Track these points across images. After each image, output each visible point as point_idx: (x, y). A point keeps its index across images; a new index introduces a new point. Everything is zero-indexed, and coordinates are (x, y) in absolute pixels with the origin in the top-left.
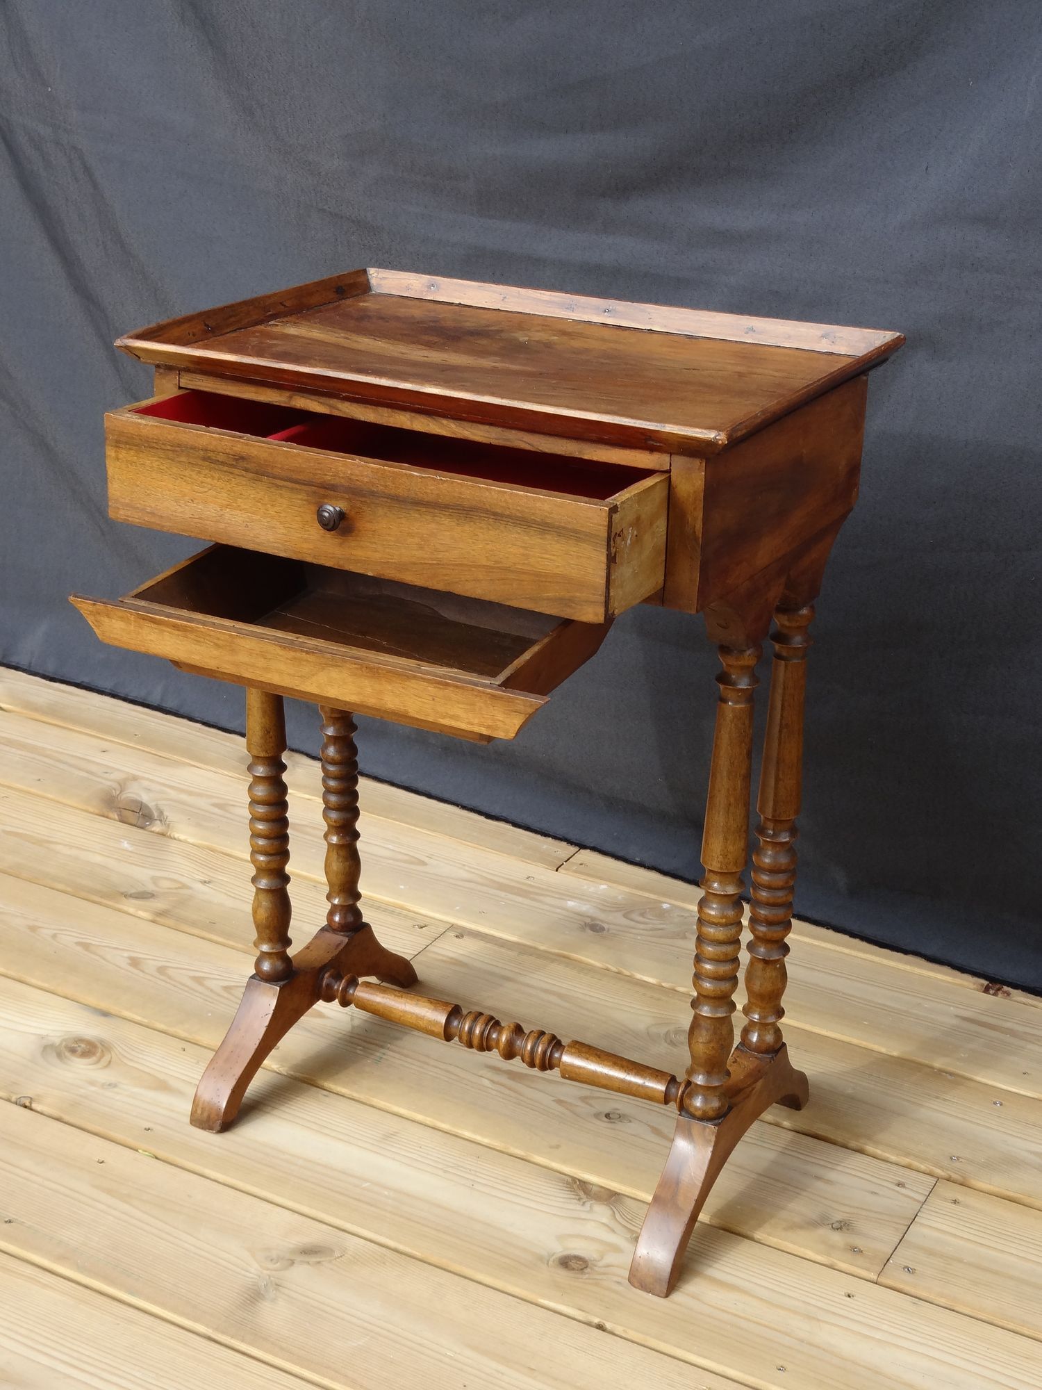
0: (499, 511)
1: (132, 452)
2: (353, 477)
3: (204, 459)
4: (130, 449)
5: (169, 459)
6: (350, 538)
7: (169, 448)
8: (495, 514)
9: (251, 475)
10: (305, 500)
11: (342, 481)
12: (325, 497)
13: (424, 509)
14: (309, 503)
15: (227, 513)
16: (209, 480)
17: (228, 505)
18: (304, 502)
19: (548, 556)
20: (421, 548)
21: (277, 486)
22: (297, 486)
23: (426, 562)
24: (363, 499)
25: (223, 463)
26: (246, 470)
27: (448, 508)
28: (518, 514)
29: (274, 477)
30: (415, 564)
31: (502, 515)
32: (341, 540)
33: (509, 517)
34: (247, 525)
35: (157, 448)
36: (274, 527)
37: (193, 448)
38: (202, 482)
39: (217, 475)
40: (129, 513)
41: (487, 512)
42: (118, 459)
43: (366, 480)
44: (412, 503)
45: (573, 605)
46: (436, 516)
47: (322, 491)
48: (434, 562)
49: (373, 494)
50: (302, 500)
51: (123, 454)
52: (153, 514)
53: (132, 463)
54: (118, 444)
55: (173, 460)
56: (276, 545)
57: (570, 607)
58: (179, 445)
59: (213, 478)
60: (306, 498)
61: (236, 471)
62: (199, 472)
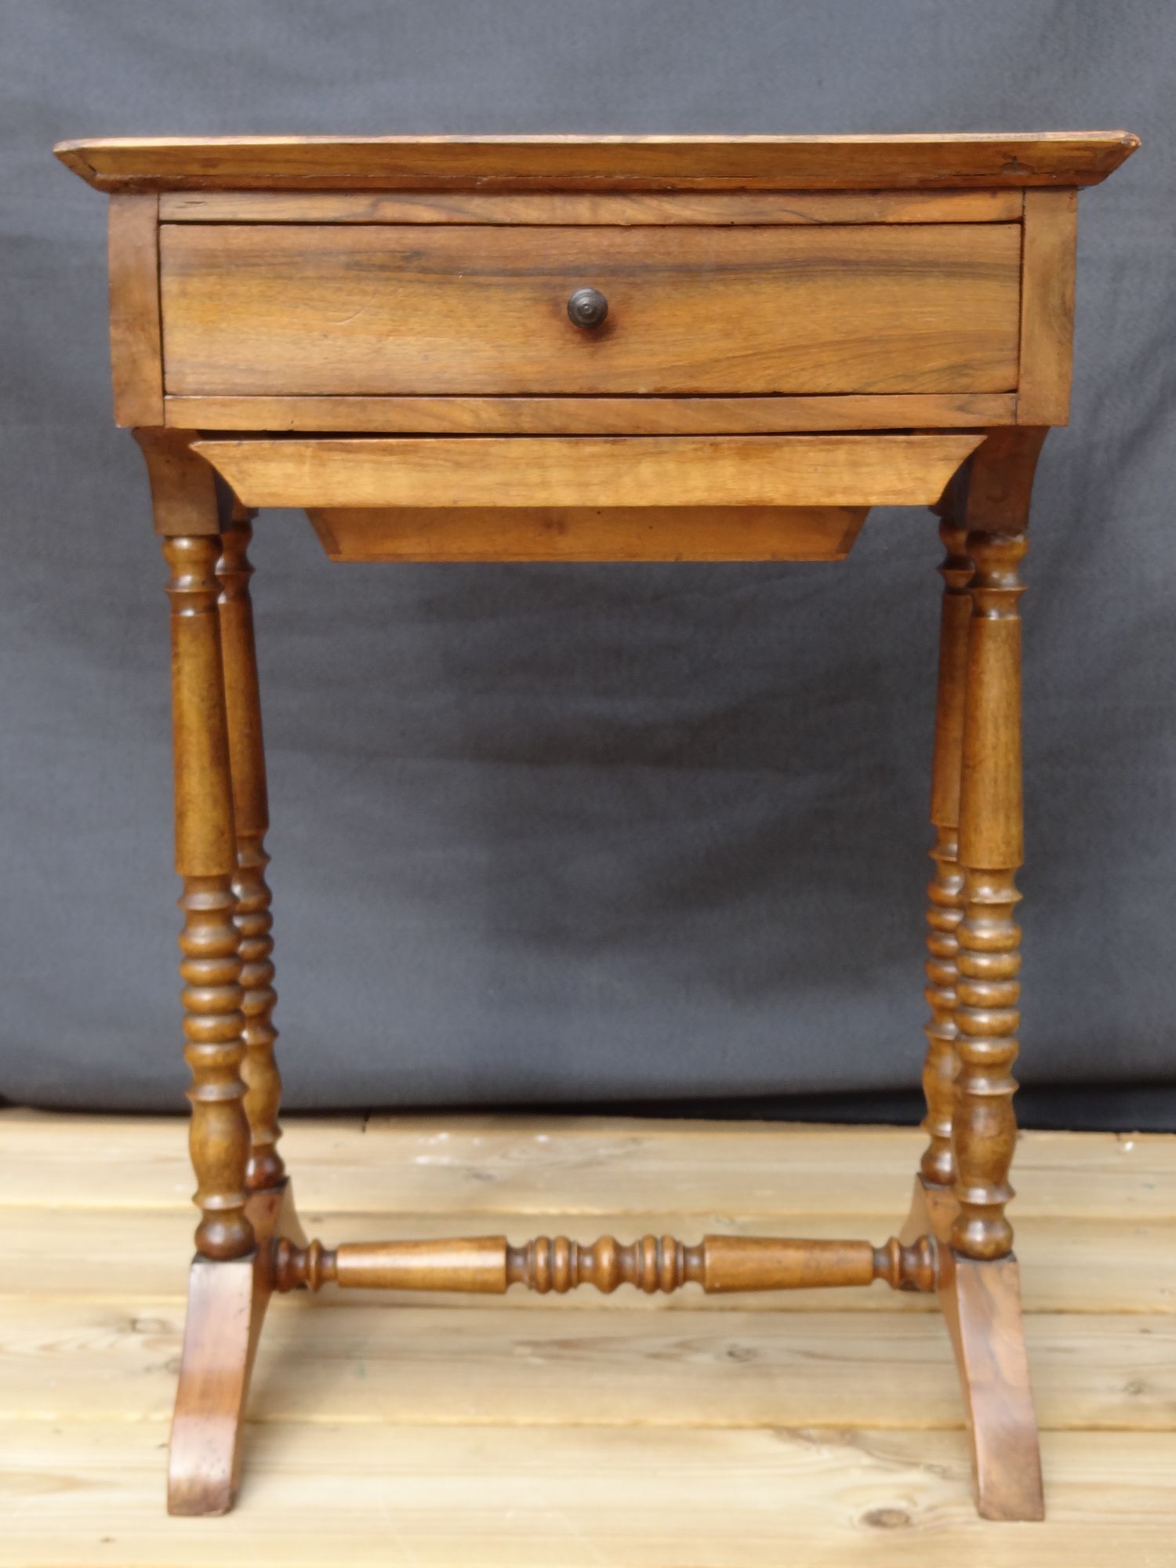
0: (852, 257)
1: (212, 279)
2: (612, 250)
3: (348, 267)
4: (210, 275)
5: (281, 277)
6: (609, 343)
7: (283, 260)
8: (845, 263)
9: (432, 277)
10: (527, 299)
11: (593, 258)
12: (563, 287)
13: (732, 277)
14: (536, 300)
15: (391, 344)
16: (356, 298)
17: (389, 334)
18: (528, 302)
19: (930, 309)
20: (727, 335)
21: (480, 286)
22: (516, 280)
23: (737, 354)
24: (631, 279)
25: (383, 267)
26: (425, 270)
27: (773, 268)
28: (883, 257)
29: (475, 273)
30: (717, 361)
31: (857, 263)
32: (592, 349)
33: (870, 263)
34: (426, 357)
35: (260, 265)
36: (473, 351)
37: (327, 253)
38: (344, 304)
39: (370, 288)
40: (204, 378)
41: (834, 261)
42: (184, 294)
43: (634, 249)
44: (712, 271)
45: (970, 371)
46: (752, 283)
47: (559, 280)
48: (750, 352)
49: (647, 269)
50: (524, 299)
51: (195, 285)
52: (250, 371)
53: (210, 296)
54: (186, 271)
55: (290, 278)
56: (479, 377)
57: (966, 375)
58: (301, 254)
59: (364, 293)
60: (529, 295)
61: (407, 275)
62: (340, 289)
